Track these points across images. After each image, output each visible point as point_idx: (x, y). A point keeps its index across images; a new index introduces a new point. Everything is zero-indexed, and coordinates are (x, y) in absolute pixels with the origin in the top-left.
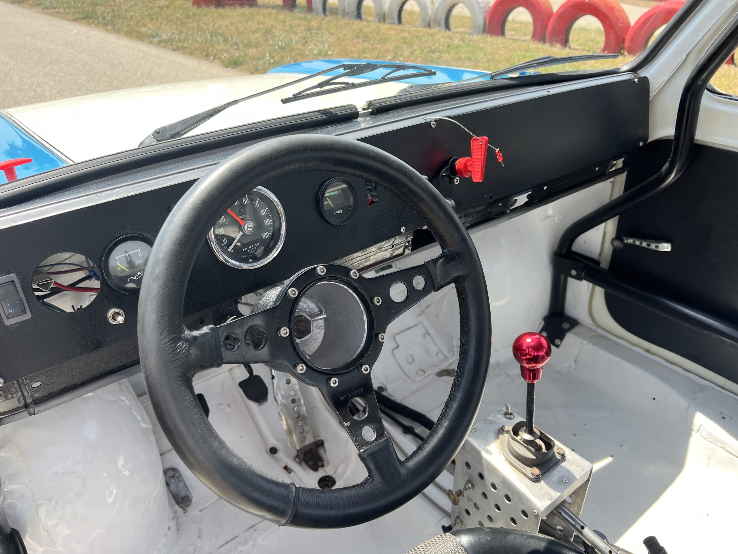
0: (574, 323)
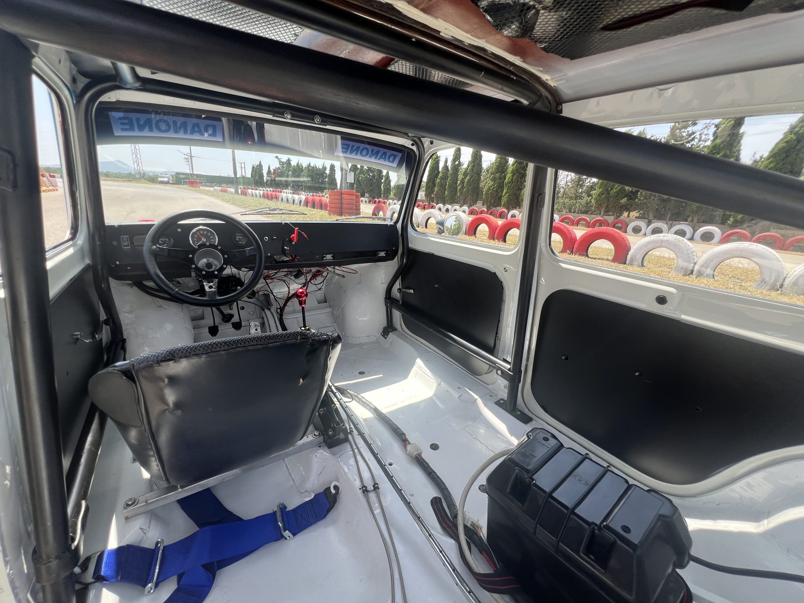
0: (394, 329)
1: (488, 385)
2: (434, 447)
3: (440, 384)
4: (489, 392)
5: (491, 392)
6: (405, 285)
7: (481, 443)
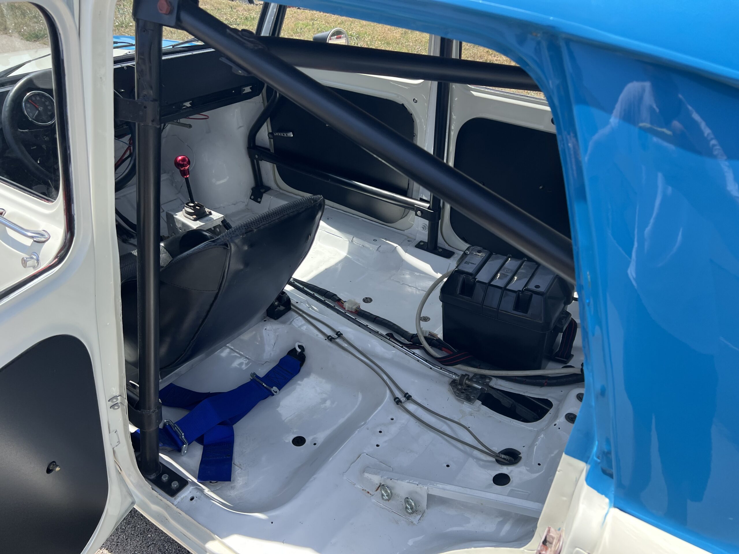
0: (268, 189)
1: (404, 231)
2: (367, 300)
3: (352, 241)
4: (406, 237)
5: (408, 237)
6: (276, 128)
7: (410, 286)
